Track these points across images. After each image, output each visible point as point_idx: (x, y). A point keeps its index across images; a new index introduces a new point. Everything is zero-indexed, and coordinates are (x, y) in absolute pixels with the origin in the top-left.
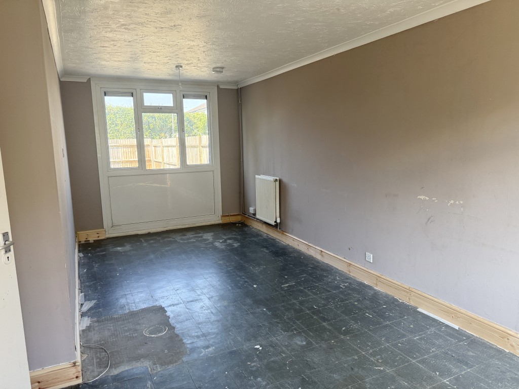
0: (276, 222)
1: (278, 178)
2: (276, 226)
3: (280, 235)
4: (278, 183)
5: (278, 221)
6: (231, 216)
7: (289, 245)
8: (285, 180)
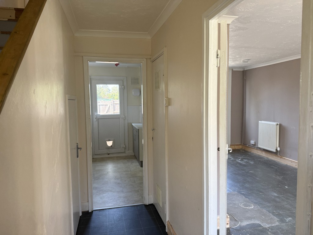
0: (276, 150)
1: (279, 123)
2: (276, 153)
3: (279, 158)
4: (278, 126)
5: (279, 149)
6: (236, 145)
7: (287, 165)
8: (284, 124)
